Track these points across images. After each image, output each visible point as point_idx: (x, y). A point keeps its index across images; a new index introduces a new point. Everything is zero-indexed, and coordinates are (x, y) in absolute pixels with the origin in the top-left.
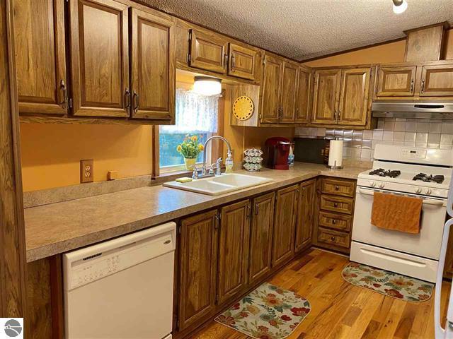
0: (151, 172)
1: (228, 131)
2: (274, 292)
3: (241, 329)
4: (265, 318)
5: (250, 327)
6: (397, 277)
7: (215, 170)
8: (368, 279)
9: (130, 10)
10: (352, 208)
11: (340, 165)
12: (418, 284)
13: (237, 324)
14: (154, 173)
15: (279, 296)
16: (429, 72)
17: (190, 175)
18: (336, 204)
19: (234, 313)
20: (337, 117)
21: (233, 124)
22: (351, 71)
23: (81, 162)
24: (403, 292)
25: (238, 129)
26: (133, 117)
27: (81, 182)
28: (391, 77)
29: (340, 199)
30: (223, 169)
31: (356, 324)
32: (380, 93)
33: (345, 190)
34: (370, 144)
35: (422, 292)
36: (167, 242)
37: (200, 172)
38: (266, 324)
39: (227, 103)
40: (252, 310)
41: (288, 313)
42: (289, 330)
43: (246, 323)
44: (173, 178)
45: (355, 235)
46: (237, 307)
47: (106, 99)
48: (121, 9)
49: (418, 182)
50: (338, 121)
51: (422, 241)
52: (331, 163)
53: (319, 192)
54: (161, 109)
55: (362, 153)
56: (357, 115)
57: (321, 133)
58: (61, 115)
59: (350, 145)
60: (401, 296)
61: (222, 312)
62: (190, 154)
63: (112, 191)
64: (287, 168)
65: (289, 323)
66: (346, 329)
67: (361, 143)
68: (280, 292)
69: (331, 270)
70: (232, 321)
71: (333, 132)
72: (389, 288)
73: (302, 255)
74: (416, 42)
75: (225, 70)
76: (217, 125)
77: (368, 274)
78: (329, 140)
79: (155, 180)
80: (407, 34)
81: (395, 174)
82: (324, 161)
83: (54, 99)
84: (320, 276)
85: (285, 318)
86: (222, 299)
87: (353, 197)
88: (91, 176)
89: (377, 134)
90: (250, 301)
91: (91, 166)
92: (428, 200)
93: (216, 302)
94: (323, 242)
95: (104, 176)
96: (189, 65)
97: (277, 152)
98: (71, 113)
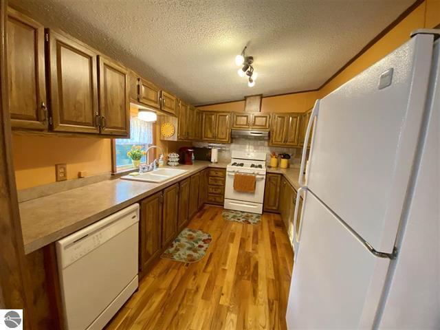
0: (111, 170)
1: (158, 142)
2: (191, 233)
3: (177, 259)
4: (190, 249)
5: (183, 256)
6: (246, 214)
7: (153, 167)
8: (234, 217)
9: (98, 57)
10: (224, 182)
11: (216, 161)
12: (255, 216)
13: (175, 257)
14: (113, 170)
15: (194, 235)
16: (255, 117)
17: (137, 170)
18: (216, 181)
19: (171, 250)
20: (214, 137)
21: (162, 139)
22: (220, 114)
23: (56, 166)
24: (250, 221)
25: (164, 142)
26: (102, 133)
27: (57, 181)
28: (239, 118)
29: (218, 178)
30: (157, 165)
31: (234, 242)
32: (235, 126)
33: (220, 174)
34: (229, 151)
35: (257, 219)
36: (134, 217)
37: (144, 168)
38: (191, 252)
39: (158, 127)
40: (182, 246)
41: (201, 243)
42: (204, 253)
43: (179, 255)
44: (127, 173)
45: (226, 196)
46: (172, 246)
47: (81, 119)
48: (91, 55)
49: (253, 168)
50: (215, 139)
51: (256, 195)
52: (212, 160)
53: (208, 175)
54: (121, 128)
55: (225, 155)
56: (224, 137)
57: (206, 145)
58: (42, 130)
59: (220, 151)
60: (250, 223)
61: (164, 251)
62: (136, 157)
63: (82, 185)
64: (191, 164)
65: (203, 249)
66: (231, 245)
67: (225, 150)
68: (194, 232)
69: (216, 215)
70: (171, 255)
71: (211, 144)
72: (244, 220)
73: (201, 210)
74: (250, 102)
75: (160, 107)
76: (152, 139)
77: (233, 214)
78: (211, 149)
79: (114, 175)
80: (245, 99)
81: (242, 165)
82: (209, 159)
83: (35, 116)
84: (212, 219)
85: (200, 246)
86: (164, 244)
87: (225, 177)
88: (65, 175)
89: (233, 146)
90: (179, 241)
91: (65, 169)
92: (258, 176)
93: (162, 246)
94: (211, 201)
95: (76, 175)
96: (138, 101)
97: (186, 155)
98: (51, 128)
